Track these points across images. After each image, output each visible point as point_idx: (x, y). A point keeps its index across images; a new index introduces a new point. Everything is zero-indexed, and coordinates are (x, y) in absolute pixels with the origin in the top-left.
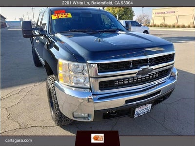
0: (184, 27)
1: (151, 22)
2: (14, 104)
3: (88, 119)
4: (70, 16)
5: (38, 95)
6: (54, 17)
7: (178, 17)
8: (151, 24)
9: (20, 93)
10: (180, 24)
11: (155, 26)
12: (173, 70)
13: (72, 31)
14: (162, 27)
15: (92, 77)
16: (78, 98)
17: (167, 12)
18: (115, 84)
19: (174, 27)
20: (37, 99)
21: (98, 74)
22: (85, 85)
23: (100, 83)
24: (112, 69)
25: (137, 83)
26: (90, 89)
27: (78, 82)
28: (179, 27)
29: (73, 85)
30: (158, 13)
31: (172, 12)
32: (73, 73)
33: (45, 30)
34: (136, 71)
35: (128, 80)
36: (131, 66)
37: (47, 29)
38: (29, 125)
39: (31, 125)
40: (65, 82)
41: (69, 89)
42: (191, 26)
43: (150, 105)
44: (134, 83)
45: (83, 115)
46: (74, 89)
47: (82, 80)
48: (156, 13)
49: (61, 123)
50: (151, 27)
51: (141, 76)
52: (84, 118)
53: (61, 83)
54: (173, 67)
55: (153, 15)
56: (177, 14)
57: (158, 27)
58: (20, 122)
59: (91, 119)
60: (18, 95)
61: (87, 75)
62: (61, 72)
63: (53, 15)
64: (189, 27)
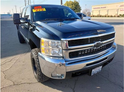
0: (112, 16)
1: (92, 14)
2: (8, 68)
3: (62, 78)
4: (44, 10)
5: (23, 62)
6: (34, 11)
7: (108, 11)
8: (91, 15)
9: (11, 61)
10: (109, 14)
11: (94, 16)
12: (114, 44)
13: (47, 20)
14: (98, 17)
15: (64, 50)
16: (55, 64)
17: (101, 8)
18: (79, 53)
19: (105, 16)
20: (23, 65)
21: (69, 47)
22: (59, 55)
23: (70, 53)
24: (78, 44)
25: (93, 53)
26: (63, 57)
27: (54, 53)
28: (108, 16)
29: (51, 55)
30: (96, 8)
31: (104, 8)
32: (51, 47)
33: (29, 19)
34: (93, 45)
35: (87, 51)
36: (89, 42)
37: (30, 19)
38: (20, 82)
39: (21, 82)
40: (46, 53)
41: (48, 57)
42: (116, 16)
43: (101, 67)
44: (91, 53)
45: (58, 75)
46: (51, 58)
47: (57, 52)
48: (94, 8)
49: (42, 81)
50: (91, 17)
51: (95, 48)
52: (59, 77)
53: (43, 54)
54: (114, 42)
55: (93, 9)
56: (107, 9)
57: (96, 17)
58: (13, 80)
59: (63, 78)
60: (10, 62)
61: (61, 48)
62: (43, 46)
63: (33, 10)
64: (115, 16)
